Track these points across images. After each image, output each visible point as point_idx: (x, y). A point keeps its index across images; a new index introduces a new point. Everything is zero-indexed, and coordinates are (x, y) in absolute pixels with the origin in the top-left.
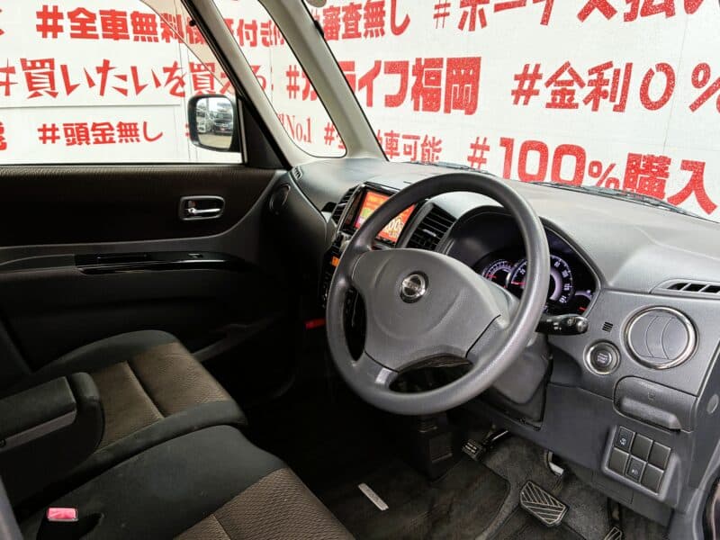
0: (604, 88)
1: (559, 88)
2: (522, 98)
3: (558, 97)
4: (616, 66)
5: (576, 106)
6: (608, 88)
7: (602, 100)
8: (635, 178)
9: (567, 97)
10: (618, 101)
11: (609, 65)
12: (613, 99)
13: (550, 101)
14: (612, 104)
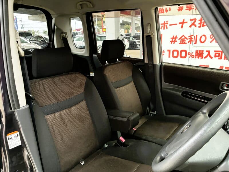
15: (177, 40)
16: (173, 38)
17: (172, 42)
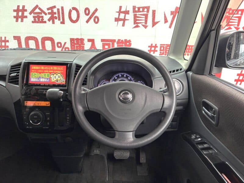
0: (55, 15)
1: (36, 15)
2: (20, 20)
3: (37, 19)
4: (57, 7)
5: (45, 22)
6: (57, 15)
7: (55, 20)
8: (74, 46)
9: (41, 19)
10: (61, 20)
11: (55, 7)
12: (59, 20)
13: (33, 20)
14: (59, 22)
15: (26, 14)
16: (17, 11)
17: (17, 18)
